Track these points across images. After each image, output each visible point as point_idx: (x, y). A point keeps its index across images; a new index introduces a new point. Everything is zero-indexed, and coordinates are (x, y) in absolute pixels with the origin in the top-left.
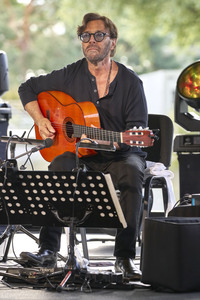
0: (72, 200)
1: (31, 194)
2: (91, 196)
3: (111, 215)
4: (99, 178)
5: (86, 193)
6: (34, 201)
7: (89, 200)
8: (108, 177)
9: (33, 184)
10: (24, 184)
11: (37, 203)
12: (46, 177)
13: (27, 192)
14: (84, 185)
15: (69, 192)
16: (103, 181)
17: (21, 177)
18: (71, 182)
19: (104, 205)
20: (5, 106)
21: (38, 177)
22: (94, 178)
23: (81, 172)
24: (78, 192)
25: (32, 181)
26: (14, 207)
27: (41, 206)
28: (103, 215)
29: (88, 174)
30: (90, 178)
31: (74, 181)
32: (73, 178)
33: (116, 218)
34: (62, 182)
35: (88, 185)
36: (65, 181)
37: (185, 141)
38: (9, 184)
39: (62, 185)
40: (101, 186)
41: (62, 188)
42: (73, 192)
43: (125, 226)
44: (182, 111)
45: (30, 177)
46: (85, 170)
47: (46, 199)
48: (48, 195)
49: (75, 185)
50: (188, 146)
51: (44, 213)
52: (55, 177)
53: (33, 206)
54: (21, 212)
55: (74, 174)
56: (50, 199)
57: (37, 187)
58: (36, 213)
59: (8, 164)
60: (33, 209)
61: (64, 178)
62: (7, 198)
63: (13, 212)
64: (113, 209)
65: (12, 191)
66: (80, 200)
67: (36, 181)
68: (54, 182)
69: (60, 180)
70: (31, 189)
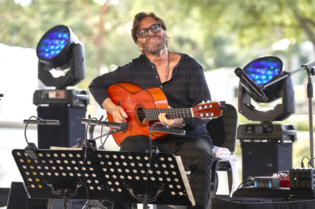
0: (145, 179)
1: (109, 172)
2: (163, 175)
3: (181, 194)
4: (170, 159)
5: (159, 172)
6: (111, 179)
7: (161, 179)
8: (179, 159)
9: (110, 163)
10: (102, 163)
11: (113, 181)
12: (123, 157)
13: (105, 170)
14: (156, 166)
15: (143, 172)
16: (174, 162)
17: (100, 156)
18: (145, 162)
19: (175, 184)
20: (84, 93)
21: (115, 157)
22: (166, 159)
23: (154, 153)
24: (151, 172)
25: (109, 160)
26: (93, 184)
27: (117, 183)
28: (173, 193)
29: (160, 155)
30: (162, 159)
31: (148, 161)
32: (146, 158)
33: (186, 197)
34: (137, 162)
35: (160, 165)
36: (140, 161)
38: (89, 163)
39: (136, 164)
41: (137, 167)
42: (146, 171)
43: (194, 203)
44: (244, 102)
45: (108, 156)
46: (157, 152)
47: (122, 177)
48: (124, 173)
49: (148, 165)
50: (250, 134)
51: (120, 190)
52: (130, 158)
53: (110, 183)
54: (99, 188)
55: (148, 155)
56: (126, 178)
57: (114, 166)
58: (112, 190)
59: (88, 144)
60: (110, 187)
61: (139, 158)
62: (87, 175)
63: (92, 188)
64: (183, 189)
65: (92, 169)
66: (153, 179)
67: (113, 161)
68: (129, 162)
69: (134, 160)
70: (109, 167)
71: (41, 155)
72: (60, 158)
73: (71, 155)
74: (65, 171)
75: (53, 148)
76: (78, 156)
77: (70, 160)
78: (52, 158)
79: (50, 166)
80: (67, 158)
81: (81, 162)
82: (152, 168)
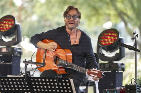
0: (54, 91)
4: (67, 81)
5: (61, 87)
7: (62, 91)
8: (71, 80)
9: (37, 83)
10: (33, 83)
12: (43, 80)
13: (34, 87)
14: (60, 84)
15: (53, 87)
16: (69, 82)
17: (32, 80)
18: (54, 82)
20: (20, 49)
21: (40, 80)
22: (65, 81)
23: (59, 78)
24: (57, 87)
25: (36, 81)
29: (62, 79)
30: (63, 81)
31: (56, 82)
32: (55, 80)
35: (62, 84)
36: (52, 82)
37: (101, 66)
38: (26, 83)
39: (50, 84)
40: (68, 84)
41: (50, 85)
42: (55, 87)
44: (100, 52)
45: (36, 80)
46: (61, 77)
49: (56, 84)
50: (102, 68)
52: (47, 80)
56: (44, 90)
57: (39, 85)
59: (26, 74)
61: (51, 80)
62: (25, 89)
65: (27, 86)
66: (58, 91)
67: (39, 82)
68: (46, 82)
69: (49, 81)
70: (36, 85)
71: (2, 80)
72: (12, 81)
73: (17, 80)
74: (14, 87)
75: (8, 76)
76: (21, 80)
77: (17, 82)
78: (8, 81)
79: (7, 85)
80: (16, 81)
81: (22, 83)
82: (58, 85)
